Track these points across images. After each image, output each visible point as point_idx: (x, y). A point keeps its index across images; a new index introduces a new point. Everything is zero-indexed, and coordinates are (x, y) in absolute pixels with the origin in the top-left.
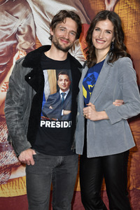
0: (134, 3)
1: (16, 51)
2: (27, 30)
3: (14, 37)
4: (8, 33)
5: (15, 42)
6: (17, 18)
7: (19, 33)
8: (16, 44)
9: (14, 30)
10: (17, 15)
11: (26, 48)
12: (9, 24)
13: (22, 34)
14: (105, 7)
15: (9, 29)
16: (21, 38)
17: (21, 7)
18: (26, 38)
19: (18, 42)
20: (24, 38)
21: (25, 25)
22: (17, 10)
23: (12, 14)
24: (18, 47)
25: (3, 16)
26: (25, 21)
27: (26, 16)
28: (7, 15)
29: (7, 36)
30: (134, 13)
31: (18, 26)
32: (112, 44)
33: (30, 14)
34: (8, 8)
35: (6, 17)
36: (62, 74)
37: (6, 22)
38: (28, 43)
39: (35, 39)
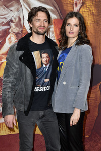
0: (93, 8)
1: (8, 33)
2: (17, 20)
3: (8, 24)
4: (4, 20)
5: (8, 27)
6: (11, 10)
7: (11, 21)
8: (9, 29)
9: (9, 19)
10: (12, 8)
11: (16, 32)
12: (5, 15)
13: (13, 22)
14: (73, 8)
15: (5, 18)
16: (12, 25)
17: (14, 3)
18: (16, 25)
19: (10, 27)
20: (15, 25)
21: (16, 16)
22: (11, 5)
23: (7, 7)
24: (10, 31)
25: (2, 8)
26: (16, 13)
27: (18, 10)
28: (4, 8)
29: (3, 22)
30: (93, 14)
31: (11, 16)
32: (79, 34)
33: (21, 9)
34: (6, 3)
35: (3, 10)
36: (44, 53)
37: (3, 13)
38: (17, 28)
39: (22, 26)
